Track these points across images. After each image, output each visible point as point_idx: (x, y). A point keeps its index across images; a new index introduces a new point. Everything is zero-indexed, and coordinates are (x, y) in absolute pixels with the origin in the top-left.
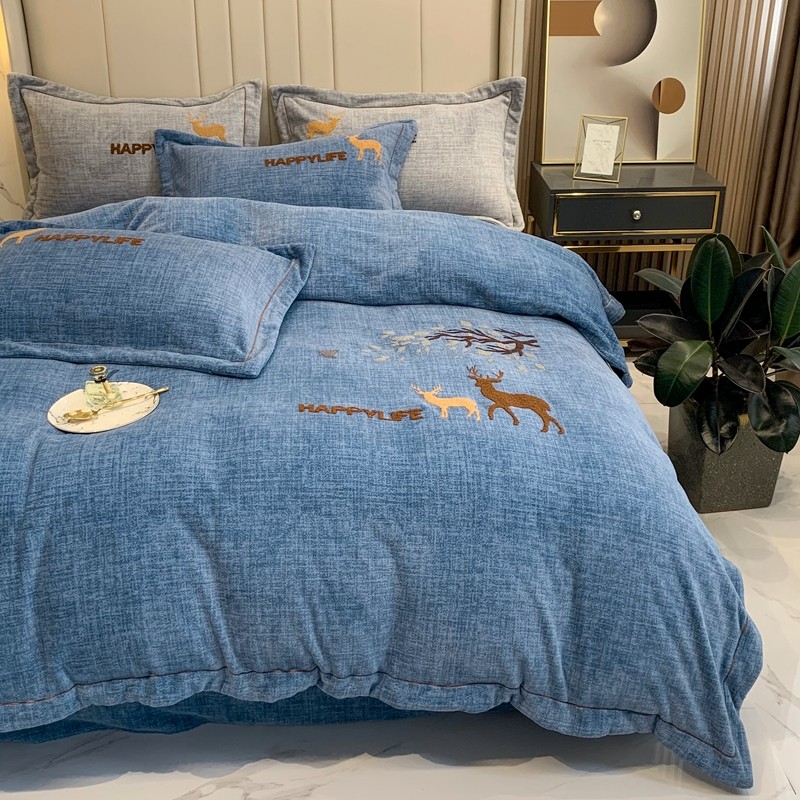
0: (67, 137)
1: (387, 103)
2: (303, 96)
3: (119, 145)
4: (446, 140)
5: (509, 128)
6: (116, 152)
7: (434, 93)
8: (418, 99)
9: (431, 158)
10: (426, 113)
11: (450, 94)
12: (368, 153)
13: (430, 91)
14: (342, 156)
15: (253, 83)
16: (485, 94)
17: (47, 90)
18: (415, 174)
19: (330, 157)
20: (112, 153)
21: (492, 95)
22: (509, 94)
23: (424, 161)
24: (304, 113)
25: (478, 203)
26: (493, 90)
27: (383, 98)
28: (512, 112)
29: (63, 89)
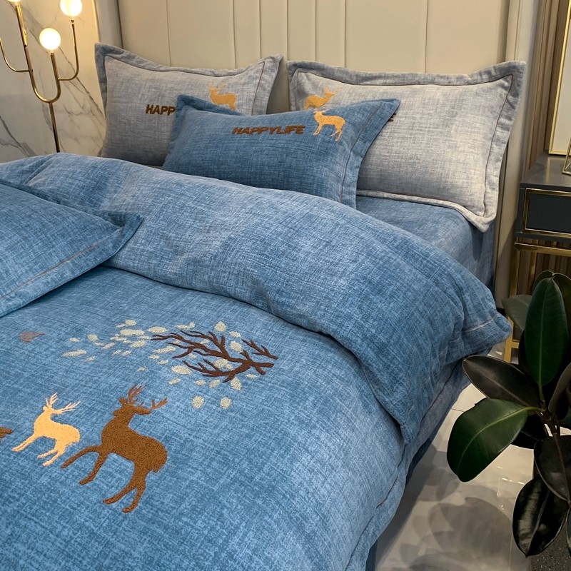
0: (120, 97)
1: (388, 81)
2: (315, 72)
3: (152, 106)
4: (423, 121)
5: (505, 113)
6: (149, 112)
7: (435, 74)
8: (417, 79)
9: (403, 138)
10: (414, 92)
11: (451, 75)
12: (327, 129)
13: (434, 72)
14: (299, 130)
15: (272, 58)
16: (485, 77)
17: (122, 57)
18: (384, 152)
19: (289, 130)
20: (147, 112)
21: (492, 79)
22: (509, 78)
23: (395, 140)
24: (308, 87)
25: (444, 188)
26: (493, 73)
27: (386, 77)
28: (510, 98)
29: (134, 57)
